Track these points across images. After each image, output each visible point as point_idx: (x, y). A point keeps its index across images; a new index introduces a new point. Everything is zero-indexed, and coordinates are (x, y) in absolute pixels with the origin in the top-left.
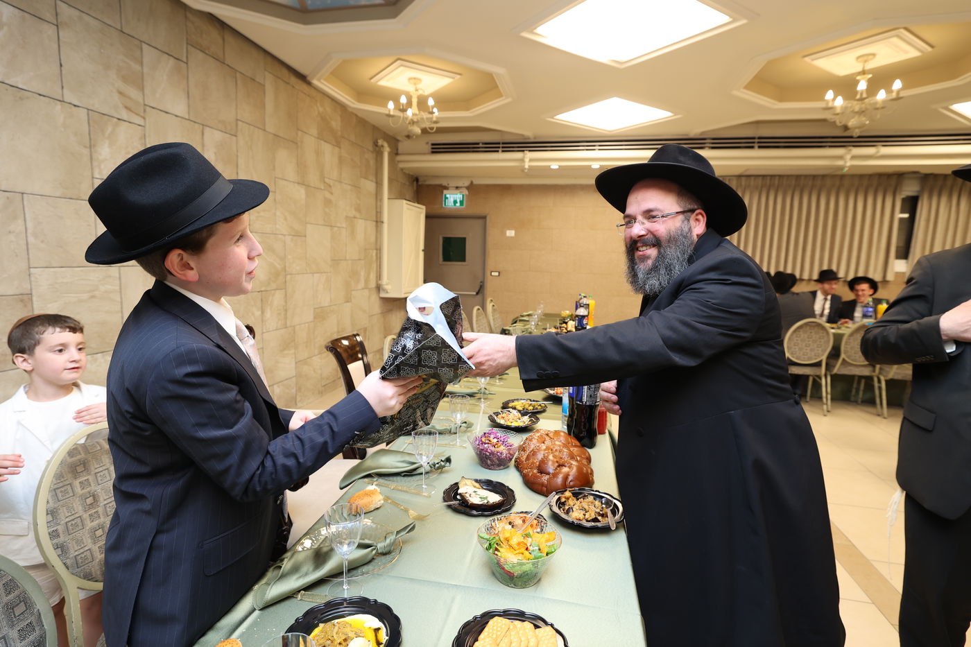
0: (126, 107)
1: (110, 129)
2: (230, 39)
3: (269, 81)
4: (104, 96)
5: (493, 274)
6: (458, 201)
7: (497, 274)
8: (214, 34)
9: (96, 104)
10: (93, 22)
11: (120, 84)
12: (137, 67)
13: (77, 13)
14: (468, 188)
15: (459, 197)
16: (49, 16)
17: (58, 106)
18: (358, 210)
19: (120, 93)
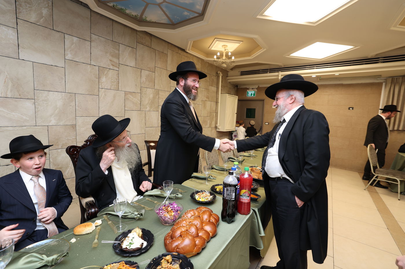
0: (112, 65)
1: (106, 72)
2: (154, 39)
3: (169, 53)
4: (105, 62)
5: (266, 124)
6: (253, 94)
7: (267, 124)
8: (148, 38)
9: (102, 65)
10: (103, 39)
11: (111, 58)
12: (117, 52)
13: (98, 37)
14: (257, 89)
15: (253, 92)
16: (88, 39)
17: (89, 66)
18: (208, 97)
19: (110, 60)
